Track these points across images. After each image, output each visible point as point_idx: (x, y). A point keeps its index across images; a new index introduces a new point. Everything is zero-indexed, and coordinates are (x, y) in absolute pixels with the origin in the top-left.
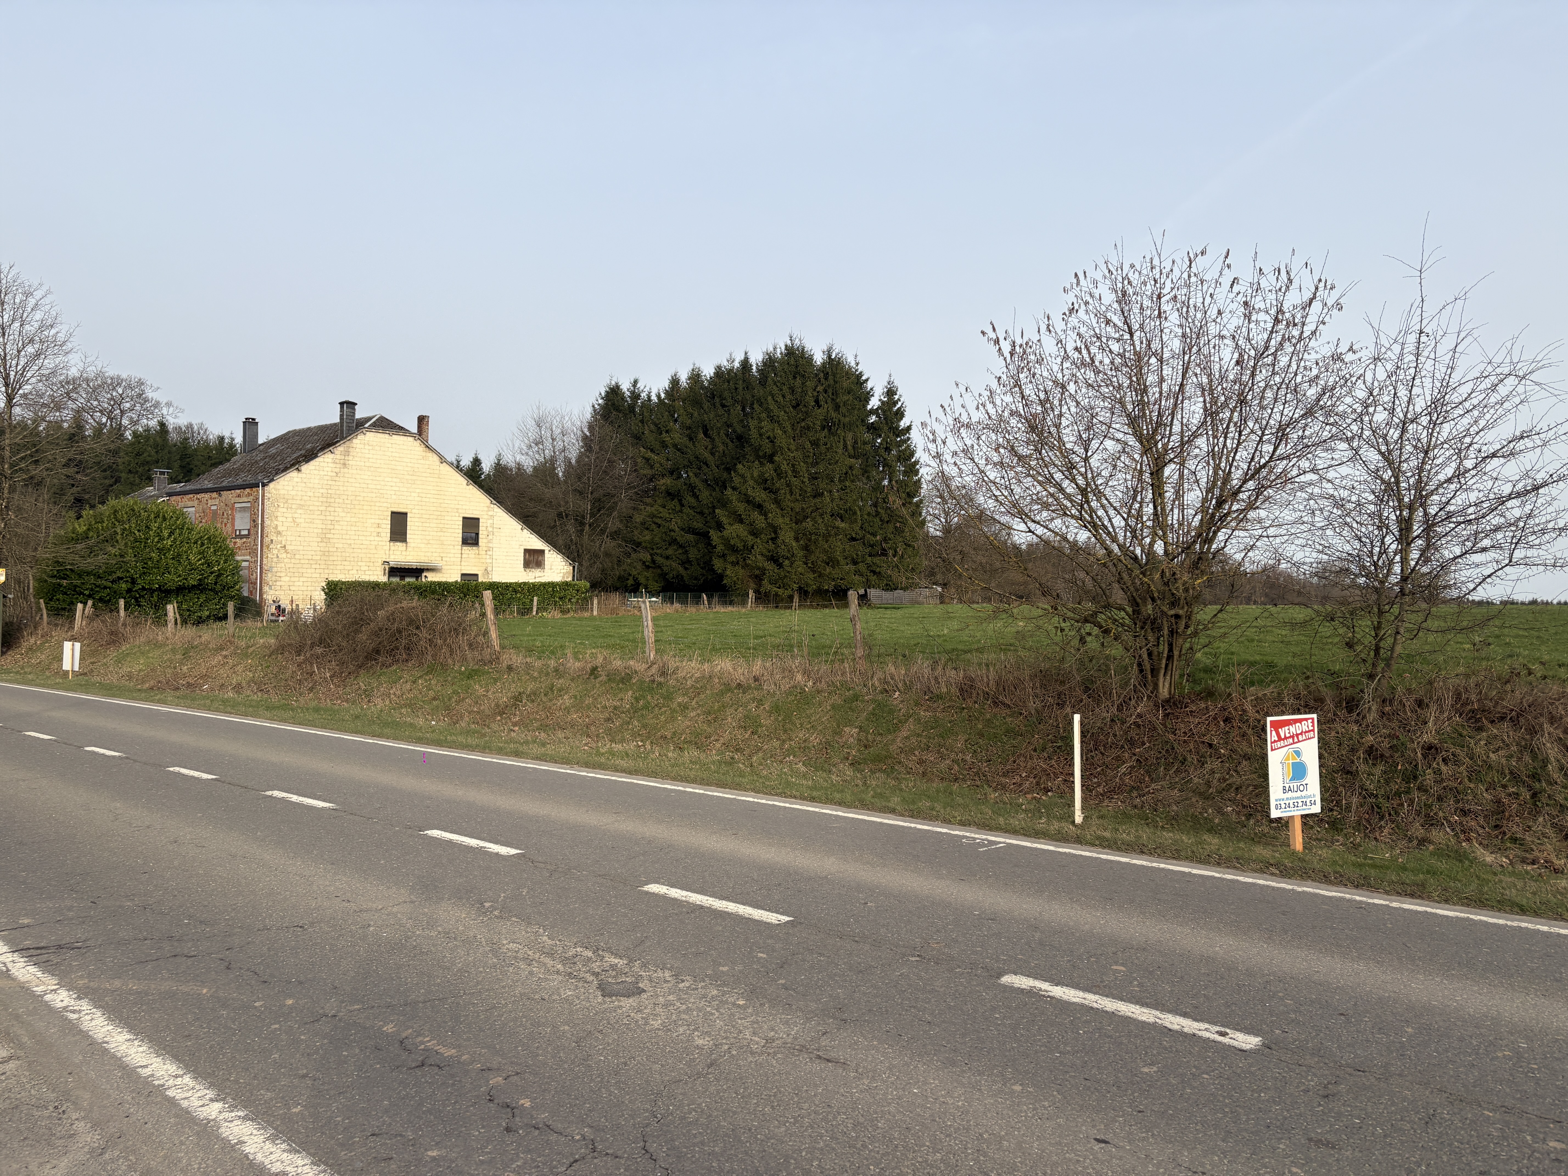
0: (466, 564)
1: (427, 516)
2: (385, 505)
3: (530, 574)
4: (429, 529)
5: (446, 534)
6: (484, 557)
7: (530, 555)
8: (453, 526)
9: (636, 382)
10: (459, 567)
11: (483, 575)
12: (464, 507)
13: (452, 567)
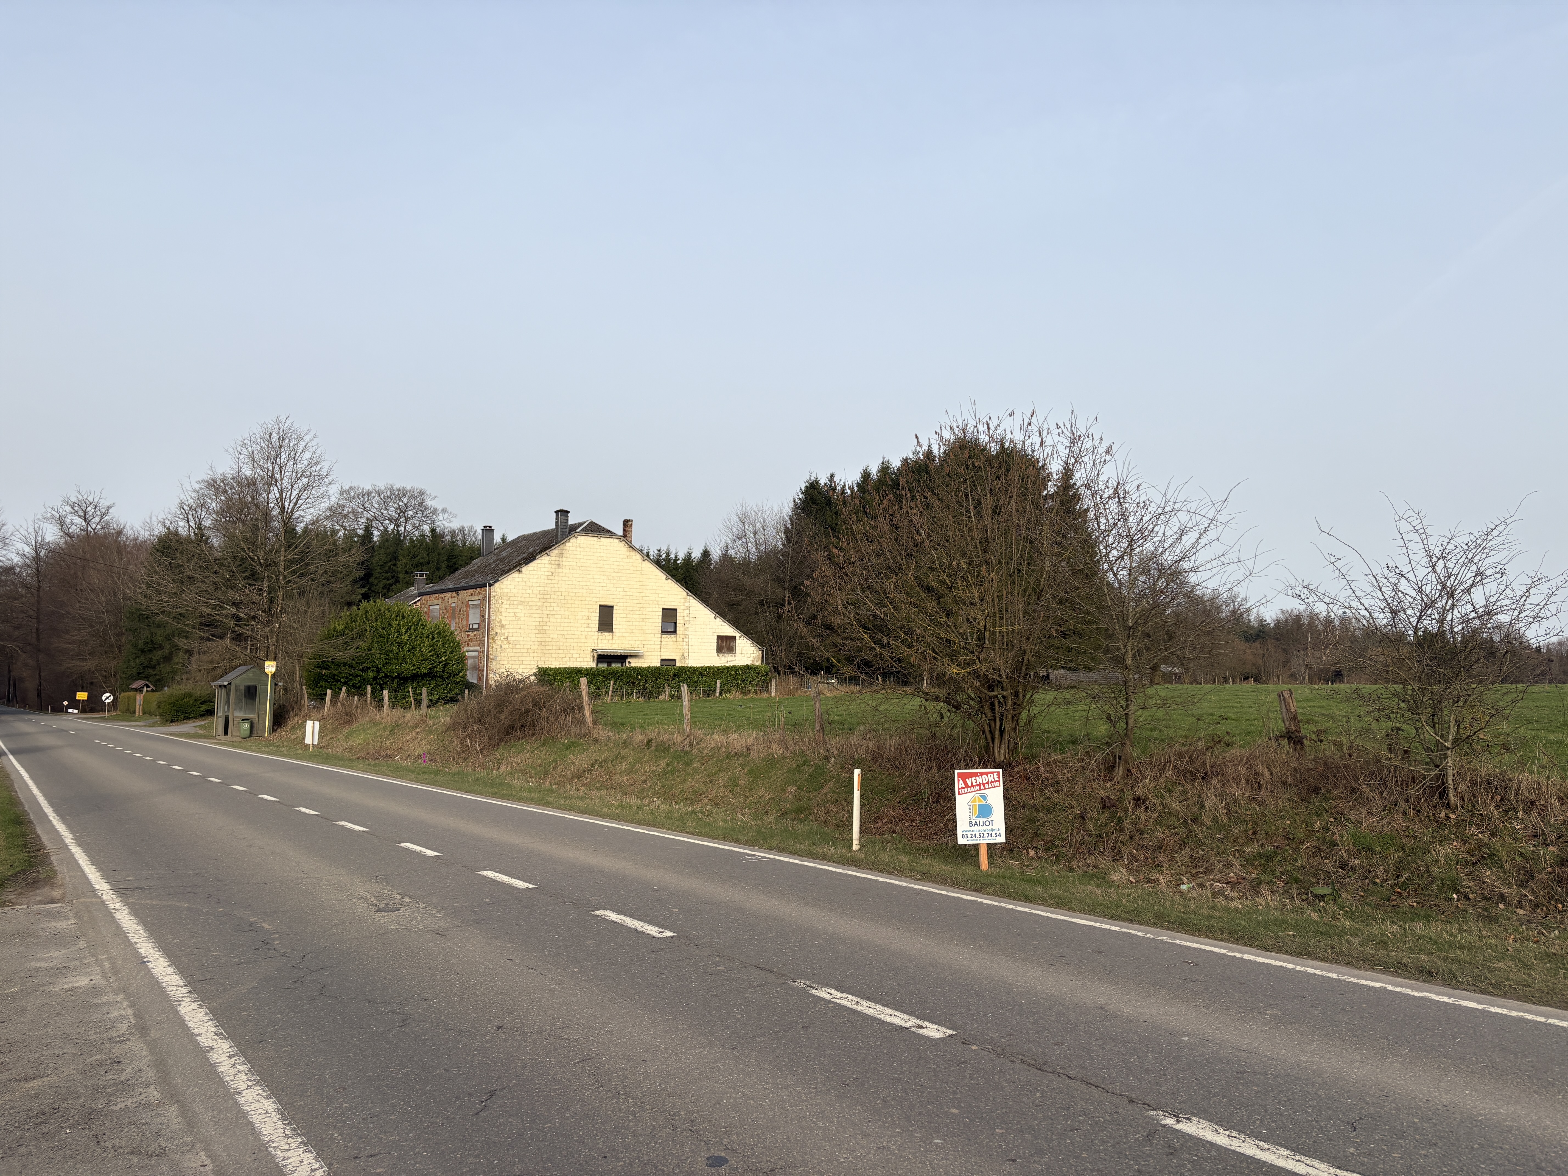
0: (665, 650)
1: (631, 609)
2: (594, 599)
3: (723, 658)
4: (633, 620)
5: (647, 624)
6: (681, 643)
7: (722, 641)
8: (654, 617)
9: (832, 476)
10: (659, 654)
11: (680, 660)
12: (663, 599)
13: (653, 653)
